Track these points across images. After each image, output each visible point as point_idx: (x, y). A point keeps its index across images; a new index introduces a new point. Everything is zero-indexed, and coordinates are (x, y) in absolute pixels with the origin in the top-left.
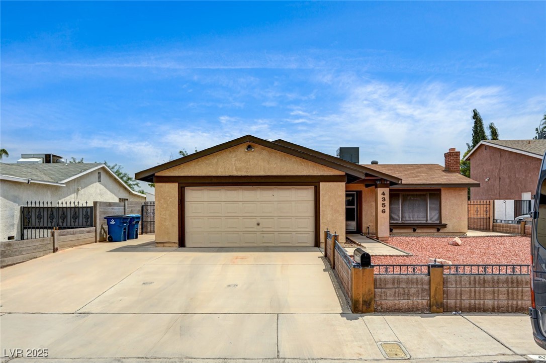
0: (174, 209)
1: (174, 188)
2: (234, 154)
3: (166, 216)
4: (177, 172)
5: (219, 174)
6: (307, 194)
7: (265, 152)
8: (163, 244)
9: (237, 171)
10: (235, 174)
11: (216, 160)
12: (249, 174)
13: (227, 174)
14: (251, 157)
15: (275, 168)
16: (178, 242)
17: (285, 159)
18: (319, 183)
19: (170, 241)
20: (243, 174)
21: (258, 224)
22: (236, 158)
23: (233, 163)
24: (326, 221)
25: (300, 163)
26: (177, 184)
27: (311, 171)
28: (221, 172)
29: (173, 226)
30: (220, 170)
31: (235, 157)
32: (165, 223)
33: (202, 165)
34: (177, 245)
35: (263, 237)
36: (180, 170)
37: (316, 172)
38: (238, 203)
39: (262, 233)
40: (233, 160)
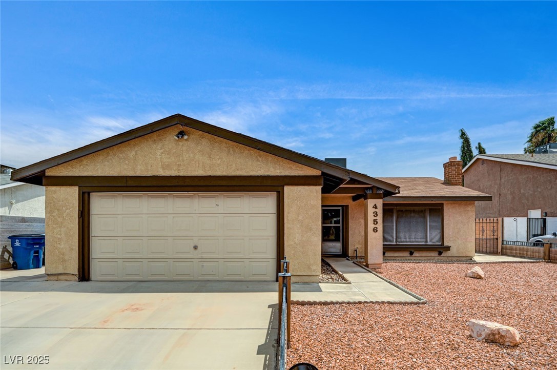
0: (72, 225)
1: (71, 194)
2: (160, 145)
3: (60, 235)
4: (78, 171)
5: (138, 174)
6: (266, 203)
7: (204, 142)
8: (56, 278)
9: (164, 169)
10: (161, 173)
11: (133, 153)
12: (181, 174)
13: (149, 174)
14: (184, 148)
15: (218, 164)
16: (78, 274)
17: (234, 151)
18: (284, 186)
19: (66, 272)
20: (173, 173)
21: (195, 248)
22: (162, 151)
23: (159, 157)
24: (292, 243)
25: (256, 157)
26: (77, 188)
27: (272, 169)
28: (140, 170)
29: (72, 249)
30: (139, 167)
31: (161, 149)
32: (59, 246)
33: (114, 161)
34: (77, 278)
35: (203, 266)
36: (82, 167)
37: (278, 171)
38: (167, 217)
39: (200, 260)
40: (159, 153)
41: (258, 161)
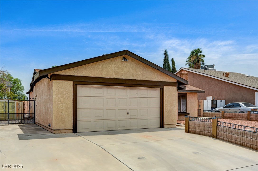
0: (69, 102)
1: (70, 84)
2: (114, 63)
3: (62, 107)
4: (72, 73)
5: (104, 76)
6: (155, 93)
7: (133, 63)
8: (59, 131)
9: (116, 75)
10: (114, 77)
11: (101, 66)
12: (124, 78)
13: (109, 77)
14: (125, 66)
15: (139, 74)
16: (72, 129)
17: (145, 69)
18: (164, 86)
19: (66, 128)
20: (120, 77)
21: (128, 113)
22: (115, 66)
23: (113, 69)
24: (167, 111)
25: (154, 72)
26: (72, 82)
27: (160, 78)
28: (104, 75)
29: (68, 115)
30: (104, 73)
31: (114, 65)
32: (61, 113)
33: (91, 69)
34: (71, 131)
35: (131, 122)
36: (74, 70)
37: (162, 79)
38: (115, 98)
39: (130, 119)
40: (113, 67)
41: (154, 74)
